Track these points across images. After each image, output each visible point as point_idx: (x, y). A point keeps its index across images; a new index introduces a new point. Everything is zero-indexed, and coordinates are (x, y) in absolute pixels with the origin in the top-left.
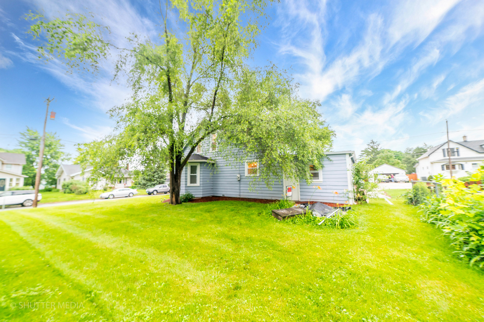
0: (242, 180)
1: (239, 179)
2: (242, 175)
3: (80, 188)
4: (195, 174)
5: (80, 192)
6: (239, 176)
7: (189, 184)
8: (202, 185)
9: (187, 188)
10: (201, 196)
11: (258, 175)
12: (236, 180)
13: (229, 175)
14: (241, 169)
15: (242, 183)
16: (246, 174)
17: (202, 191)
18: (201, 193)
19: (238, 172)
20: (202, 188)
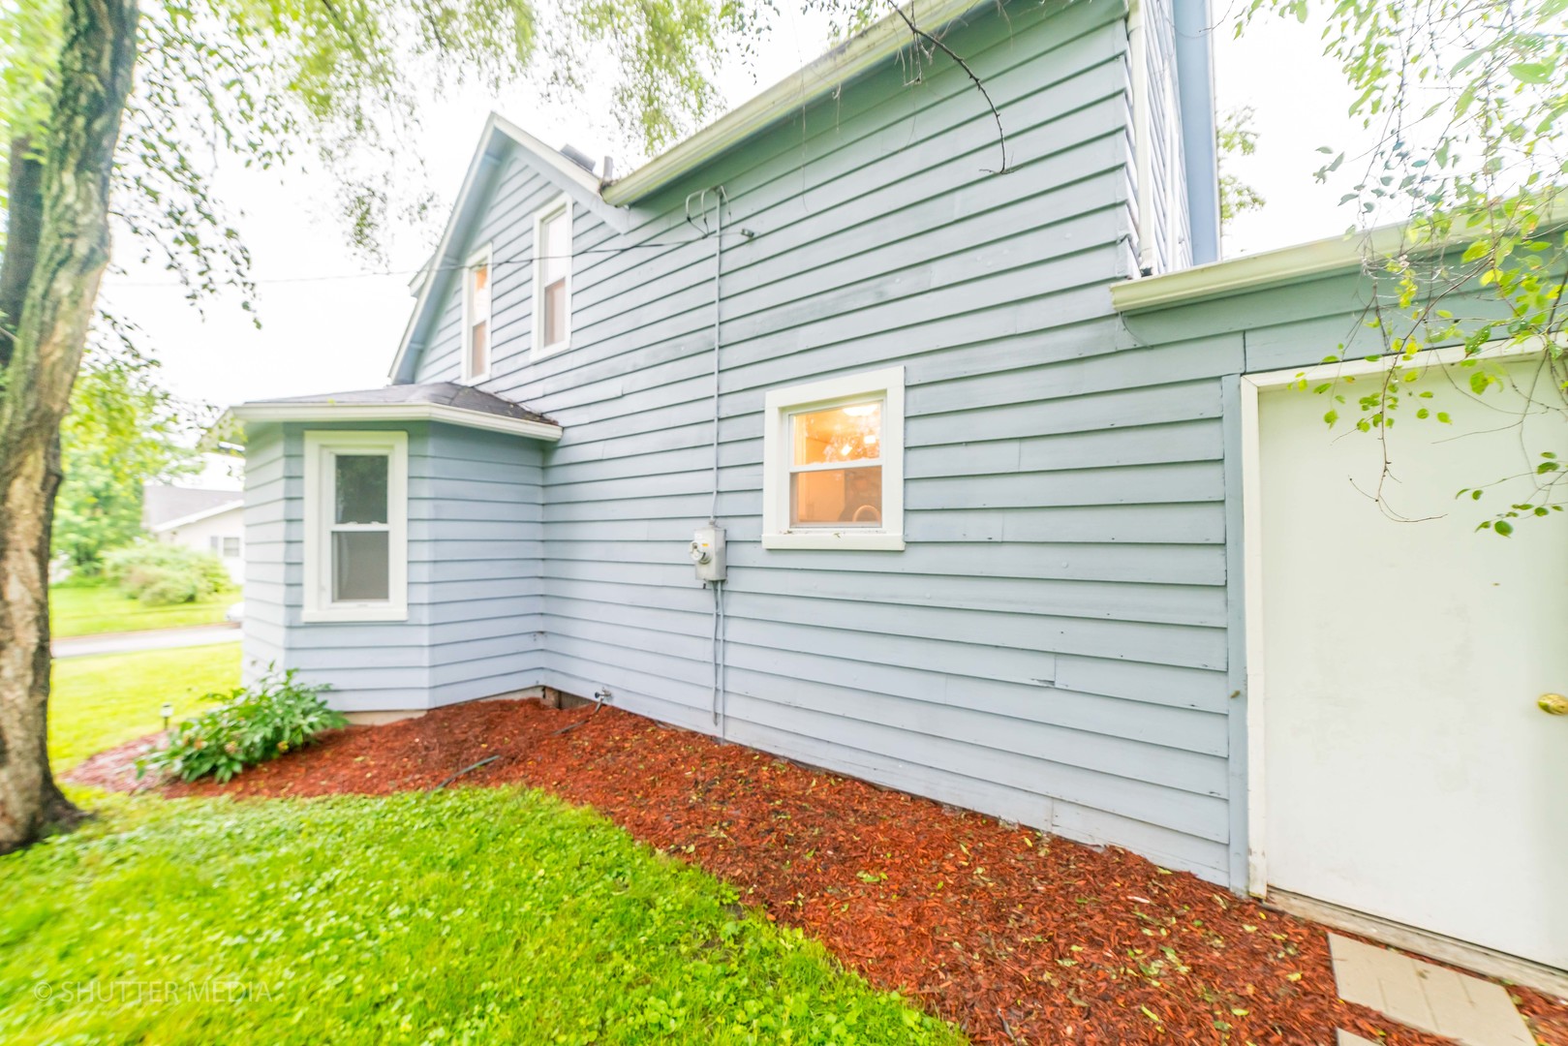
0: (738, 581)
1: (711, 572)
2: (738, 530)
3: (164, 579)
4: (375, 526)
5: (162, 594)
6: (707, 539)
7: (319, 603)
8: (425, 615)
9: (301, 638)
10: (419, 702)
11: (890, 531)
12: (687, 577)
13: (640, 531)
14: (731, 479)
15: (735, 605)
16: (775, 530)
17: (425, 657)
18: (424, 678)
19: (706, 506)
20: (424, 636)
